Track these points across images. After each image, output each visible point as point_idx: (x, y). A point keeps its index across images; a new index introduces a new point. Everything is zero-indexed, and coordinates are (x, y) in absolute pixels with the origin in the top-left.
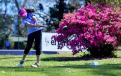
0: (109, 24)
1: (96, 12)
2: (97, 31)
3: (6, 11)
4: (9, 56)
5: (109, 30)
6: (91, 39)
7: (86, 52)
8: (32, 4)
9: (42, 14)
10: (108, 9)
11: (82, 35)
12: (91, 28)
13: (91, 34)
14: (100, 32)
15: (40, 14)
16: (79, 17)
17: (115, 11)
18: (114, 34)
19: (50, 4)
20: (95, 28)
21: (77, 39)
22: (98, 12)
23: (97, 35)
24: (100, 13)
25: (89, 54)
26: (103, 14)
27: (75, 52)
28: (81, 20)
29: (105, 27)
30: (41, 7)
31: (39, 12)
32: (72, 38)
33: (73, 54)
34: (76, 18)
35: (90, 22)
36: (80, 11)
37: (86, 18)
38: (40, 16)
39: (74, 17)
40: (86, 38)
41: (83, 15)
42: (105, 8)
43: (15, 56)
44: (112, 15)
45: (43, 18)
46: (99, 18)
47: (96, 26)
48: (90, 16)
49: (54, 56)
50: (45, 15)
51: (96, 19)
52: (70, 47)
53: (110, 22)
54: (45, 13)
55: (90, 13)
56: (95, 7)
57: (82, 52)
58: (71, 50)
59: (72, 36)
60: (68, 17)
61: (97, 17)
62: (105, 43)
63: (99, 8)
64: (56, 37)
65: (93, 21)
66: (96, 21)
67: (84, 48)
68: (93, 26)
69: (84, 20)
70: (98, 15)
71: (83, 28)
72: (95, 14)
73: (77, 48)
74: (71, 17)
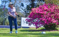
0: (54, 14)
1: (48, 8)
2: (48, 17)
4: (5, 29)
5: (54, 17)
6: (45, 21)
10: (54, 6)
11: (41, 19)
12: (45, 16)
13: (45, 19)
14: (50, 18)
15: (22, 8)
17: (57, 7)
18: (56, 19)
19: (27, 3)
22: (49, 8)
23: (48, 19)
24: (50, 8)
25: (44, 28)
26: (52, 9)
27: (37, 27)
29: (52, 15)
31: (22, 7)
33: (36, 28)
34: (38, 11)
35: (45, 12)
36: (40, 7)
37: (43, 10)
38: (22, 9)
39: (37, 10)
40: (42, 20)
41: (41, 9)
42: (52, 6)
43: (8, 29)
44: (56, 9)
45: (24, 10)
46: (49, 11)
47: (48, 15)
48: (45, 10)
50: (25, 9)
52: (35, 25)
53: (55, 13)
54: (25, 8)
55: (45, 8)
56: (47, 5)
57: (40, 27)
59: (36, 19)
61: (49, 10)
62: (52, 23)
63: (50, 6)
64: (28, 20)
65: (46, 12)
66: (48, 12)
67: (42, 25)
68: (46, 14)
69: (42, 12)
70: (49, 9)
71: (41, 15)
72: (47, 9)
73: (38, 26)
74: (35, 10)
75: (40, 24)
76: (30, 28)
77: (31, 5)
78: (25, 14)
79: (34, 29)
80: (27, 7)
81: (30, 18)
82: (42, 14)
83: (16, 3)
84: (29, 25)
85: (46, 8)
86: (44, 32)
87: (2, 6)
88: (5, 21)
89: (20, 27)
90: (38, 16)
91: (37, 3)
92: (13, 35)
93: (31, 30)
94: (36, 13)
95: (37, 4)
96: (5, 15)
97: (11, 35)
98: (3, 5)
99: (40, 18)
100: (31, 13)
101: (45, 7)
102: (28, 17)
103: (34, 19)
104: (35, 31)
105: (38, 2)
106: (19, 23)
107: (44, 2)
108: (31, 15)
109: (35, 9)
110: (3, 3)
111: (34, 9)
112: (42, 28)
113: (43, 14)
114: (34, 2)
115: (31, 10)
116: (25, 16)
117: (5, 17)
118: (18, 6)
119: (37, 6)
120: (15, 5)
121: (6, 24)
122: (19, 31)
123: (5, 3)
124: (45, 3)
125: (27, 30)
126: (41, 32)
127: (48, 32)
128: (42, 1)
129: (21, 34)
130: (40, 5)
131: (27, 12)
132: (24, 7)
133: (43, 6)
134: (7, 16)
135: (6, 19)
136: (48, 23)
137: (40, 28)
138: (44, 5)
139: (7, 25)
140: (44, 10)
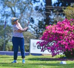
1: (70, 25)
2: (71, 39)
4: (5, 56)
6: (66, 45)
8: (26, 18)
9: (34, 25)
11: (59, 42)
12: (66, 37)
13: (66, 42)
14: (73, 40)
15: (32, 26)
16: (58, 29)
19: (40, 18)
20: (69, 37)
21: (55, 45)
22: (71, 25)
23: (70, 42)
25: (65, 56)
27: (54, 55)
31: (31, 24)
33: (53, 56)
34: (56, 29)
36: (58, 24)
37: (62, 29)
38: (32, 27)
39: (54, 29)
40: (62, 44)
41: (60, 27)
43: (10, 56)
45: (34, 28)
46: (72, 30)
47: (70, 35)
48: (66, 28)
49: (39, 57)
50: (36, 26)
52: (50, 51)
54: (35, 25)
55: (65, 26)
56: (69, 21)
57: (59, 54)
58: (51, 53)
59: (52, 43)
60: (50, 28)
61: (71, 29)
63: (73, 22)
64: (40, 43)
65: (67, 32)
66: (70, 32)
67: (61, 52)
68: (67, 35)
69: (61, 31)
70: (72, 27)
71: (60, 36)
72: (69, 27)
73: (55, 52)
74: (52, 28)
75: (58, 50)
76: (43, 55)
77: (45, 20)
78: (35, 34)
79: (49, 57)
80: (39, 24)
81: (43, 41)
82: (62, 35)
83: (22, 17)
84: (41, 51)
85: (67, 26)
86: (64, 62)
87: (1, 21)
88: (6, 44)
89: (28, 54)
90: (55, 38)
91: (55, 18)
92: (17, 66)
93: (44, 58)
94: (52, 33)
95: (53, 19)
96: (6, 36)
97: (15, 66)
98: (3, 20)
99: (58, 40)
100: (45, 32)
101: (66, 24)
102: (40, 39)
103: (49, 42)
104: (51, 61)
105: (56, 16)
106: (27, 48)
107: (65, 16)
108: (45, 36)
109: (51, 26)
110: (3, 17)
111: (49, 27)
112: (61, 55)
114: (50, 16)
115: (45, 28)
116: (36, 37)
117: (7, 39)
118: (26, 22)
119: (54, 22)
120: (21, 20)
121: (8, 49)
122: (27, 59)
123: (7, 18)
124: (66, 18)
125: (39, 58)
126: (60, 62)
127: (70, 62)
128: (61, 15)
129: (30, 64)
130: (59, 21)
131: (38, 31)
132: (35, 23)
133: (63, 23)
134: (9, 37)
135: (7, 42)
136: (70, 49)
137: (58, 56)
138: (64, 20)
139: (9, 51)
140: (64, 29)
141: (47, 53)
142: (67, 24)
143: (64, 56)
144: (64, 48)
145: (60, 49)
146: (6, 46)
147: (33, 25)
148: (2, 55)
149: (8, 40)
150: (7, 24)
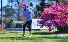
1: (62, 8)
3: (12, 7)
6: (59, 23)
7: (56, 30)
8: (26, 3)
11: (54, 20)
12: (59, 17)
13: (59, 20)
14: (64, 19)
16: (53, 10)
19: (37, 3)
21: (51, 23)
22: (63, 8)
23: (62, 20)
26: (66, 9)
27: (50, 30)
28: (54, 12)
29: (67, 16)
30: (31, 5)
32: (48, 22)
36: (53, 7)
38: (31, 10)
39: (50, 10)
40: (56, 22)
41: (55, 9)
42: (67, 6)
45: (33, 10)
46: (64, 11)
47: (62, 15)
48: (59, 10)
51: (62, 12)
52: (47, 27)
54: (34, 8)
56: (61, 5)
58: (48, 29)
59: (48, 21)
60: (46, 10)
62: (67, 25)
63: (64, 5)
64: (40, 21)
65: (60, 13)
68: (60, 15)
69: (55, 12)
70: (63, 9)
71: (54, 16)
73: (51, 28)
80: (37, 7)
84: (41, 27)
85: (59, 8)
87: (8, 6)
90: (51, 18)
93: (43, 33)
94: (48, 14)
98: (9, 5)
103: (46, 20)
108: (43, 16)
110: (9, 3)
113: (57, 15)
115: (42, 10)
121: (13, 26)
134: (13, 17)
136: (62, 25)
137: (53, 31)
141: (45, 29)
142: (59, 7)
143: (57, 31)
144: (58, 24)
145: (55, 26)
146: (12, 23)
147: (32, 8)
148: (11, 30)
149: (13, 19)
150: (12, 8)
